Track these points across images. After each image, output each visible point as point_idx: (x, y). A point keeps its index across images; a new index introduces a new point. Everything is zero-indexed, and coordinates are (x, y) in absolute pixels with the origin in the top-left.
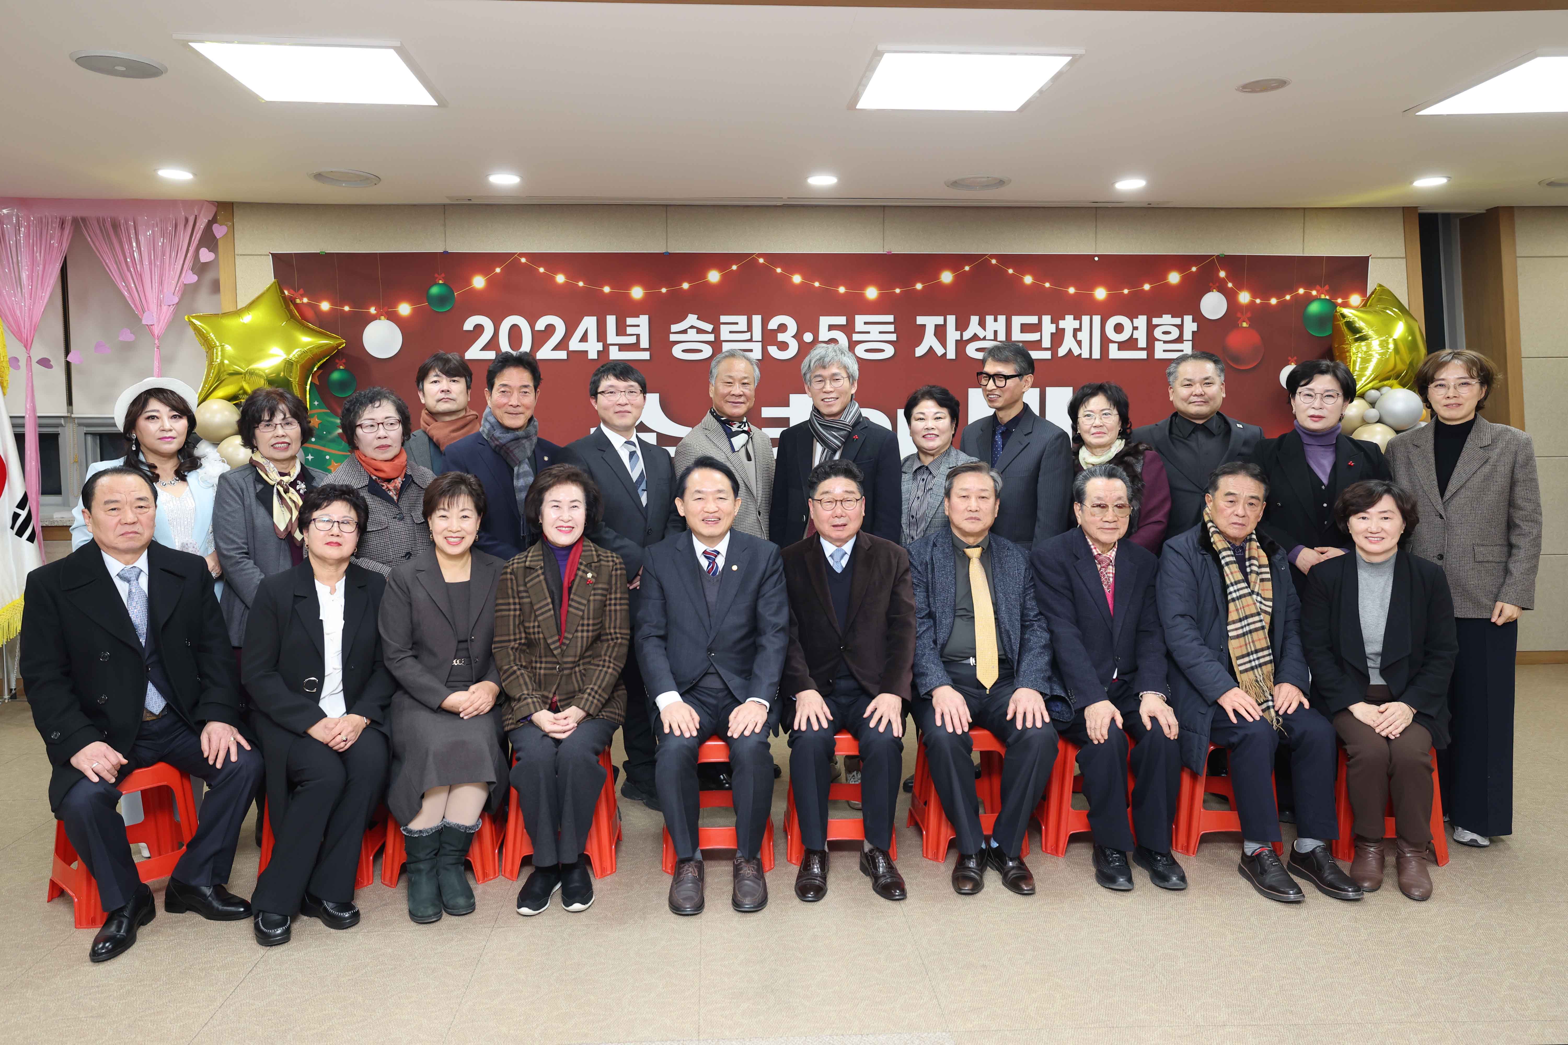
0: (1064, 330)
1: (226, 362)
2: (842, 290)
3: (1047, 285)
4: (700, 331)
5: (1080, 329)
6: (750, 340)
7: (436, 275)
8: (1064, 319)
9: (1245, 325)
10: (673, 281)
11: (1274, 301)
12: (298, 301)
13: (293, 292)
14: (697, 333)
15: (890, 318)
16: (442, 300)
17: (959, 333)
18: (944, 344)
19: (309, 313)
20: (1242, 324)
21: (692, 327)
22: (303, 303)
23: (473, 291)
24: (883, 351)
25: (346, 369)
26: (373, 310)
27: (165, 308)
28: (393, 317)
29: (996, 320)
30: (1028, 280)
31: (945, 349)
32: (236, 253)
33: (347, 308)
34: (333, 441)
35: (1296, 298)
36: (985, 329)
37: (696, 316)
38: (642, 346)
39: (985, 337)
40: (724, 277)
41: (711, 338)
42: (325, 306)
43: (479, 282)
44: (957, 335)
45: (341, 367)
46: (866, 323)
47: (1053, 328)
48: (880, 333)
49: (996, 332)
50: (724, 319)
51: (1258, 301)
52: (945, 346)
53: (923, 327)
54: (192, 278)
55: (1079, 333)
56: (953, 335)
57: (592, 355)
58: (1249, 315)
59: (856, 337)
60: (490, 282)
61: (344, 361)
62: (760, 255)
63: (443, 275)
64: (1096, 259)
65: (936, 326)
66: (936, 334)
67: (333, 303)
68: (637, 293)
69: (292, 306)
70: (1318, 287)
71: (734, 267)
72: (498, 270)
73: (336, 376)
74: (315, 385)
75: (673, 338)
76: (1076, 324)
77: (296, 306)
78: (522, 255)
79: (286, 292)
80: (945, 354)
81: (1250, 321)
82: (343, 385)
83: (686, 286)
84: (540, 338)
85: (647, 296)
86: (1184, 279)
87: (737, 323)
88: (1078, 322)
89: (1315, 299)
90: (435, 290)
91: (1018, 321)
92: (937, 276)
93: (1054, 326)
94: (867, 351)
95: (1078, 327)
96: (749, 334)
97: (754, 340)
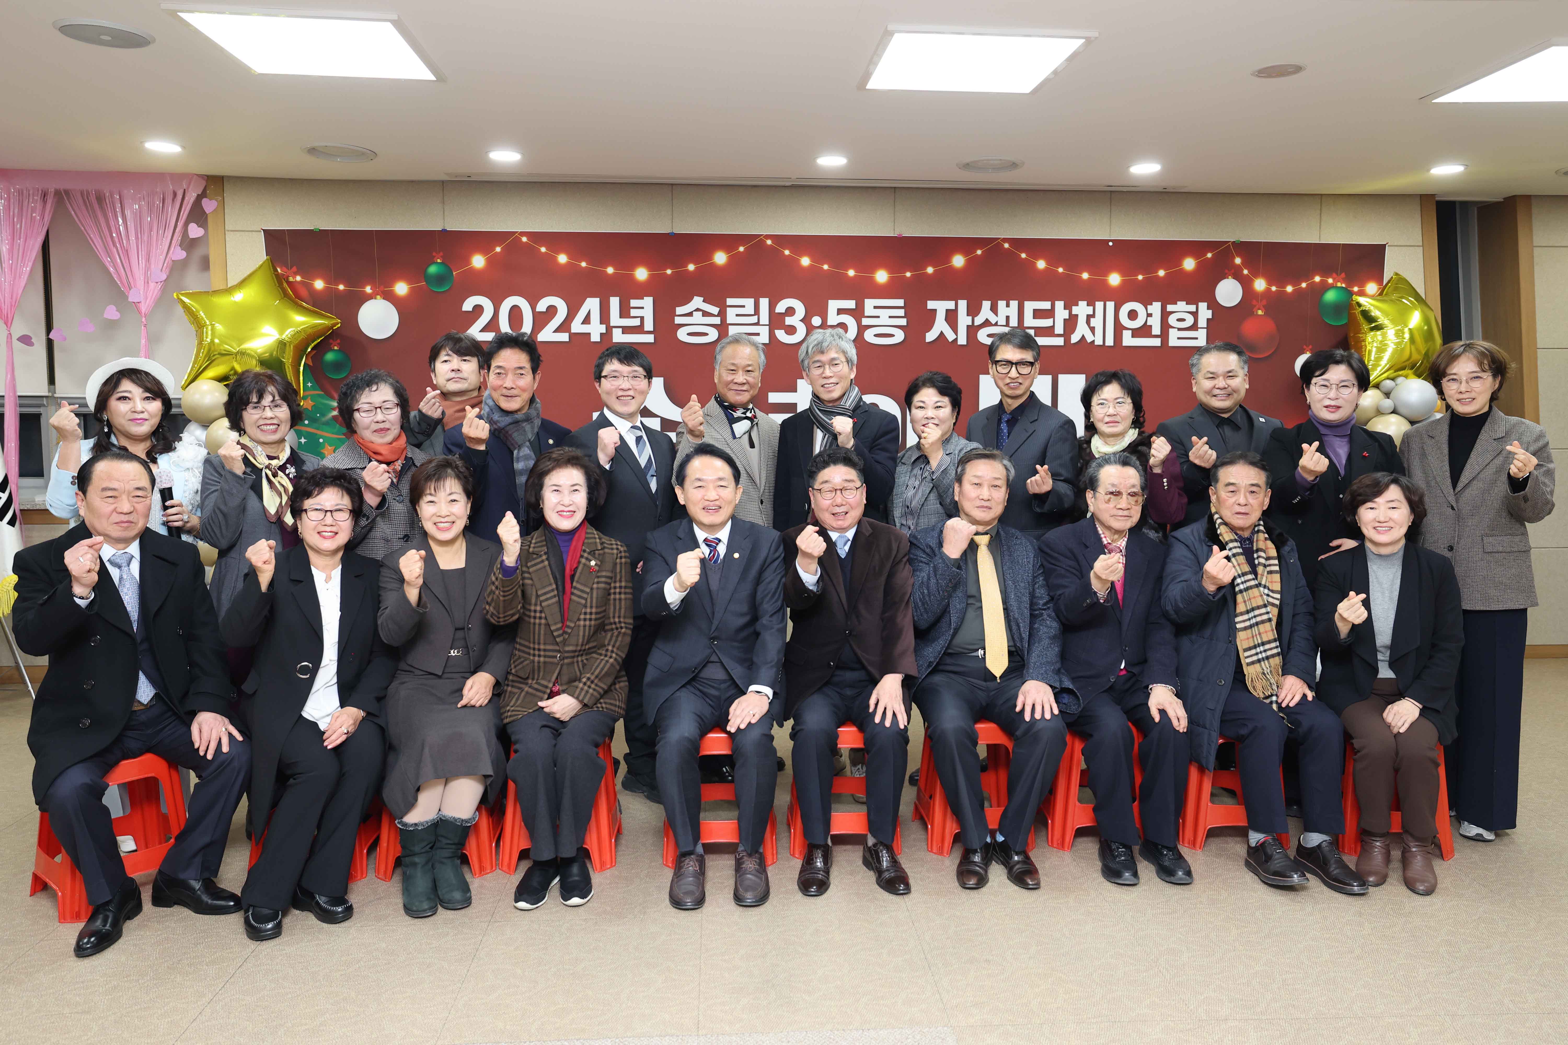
0: (1076, 316)
1: (217, 341)
2: (851, 273)
3: (1061, 270)
4: (706, 314)
5: (1093, 316)
6: (758, 324)
7: (434, 254)
8: (1077, 305)
9: (1260, 312)
10: (679, 263)
11: (1289, 289)
12: (291, 279)
13: (285, 269)
14: (703, 316)
15: (900, 302)
16: (440, 279)
17: (970, 318)
18: (955, 329)
19: (304, 292)
20: (1257, 312)
21: (698, 310)
22: (296, 281)
23: (473, 271)
24: (892, 336)
25: (340, 350)
26: (368, 289)
27: (152, 285)
28: (389, 296)
29: (1008, 305)
30: (1041, 264)
31: (956, 334)
32: (227, 228)
33: (341, 287)
34: (327, 423)
35: (1312, 286)
36: (996, 314)
37: (702, 299)
38: (646, 329)
39: (997, 322)
40: (730, 258)
41: (717, 321)
42: (319, 284)
43: (478, 261)
44: (968, 321)
45: (336, 348)
46: (875, 307)
47: (1065, 314)
48: (890, 317)
49: (1008, 318)
50: (730, 301)
51: (1274, 288)
52: (956, 332)
53: (934, 311)
54: (181, 254)
55: (1092, 320)
56: (964, 320)
57: (595, 338)
58: (1264, 302)
59: (865, 322)
60: (489, 261)
61: (338, 341)
62: (768, 237)
63: (441, 254)
64: (1111, 244)
65: (947, 311)
66: (947, 319)
67: (327, 281)
68: (641, 274)
69: (285, 285)
70: (1334, 275)
71: (741, 249)
72: (498, 249)
73: (330, 357)
74: (309, 365)
75: (678, 320)
76: (1090, 310)
77: (290, 284)
78: (523, 234)
79: (279, 270)
80: (956, 340)
81: (1266, 309)
82: (337, 366)
83: (691, 267)
84: (541, 320)
85: (651, 277)
86: (1199, 266)
88: (1091, 308)
89: (1332, 287)
90: (433, 269)
91: (1030, 306)
92: (948, 259)
93: (1067, 311)
94: (876, 335)
95: (1091, 313)
96: (757, 316)
97: (761, 323)
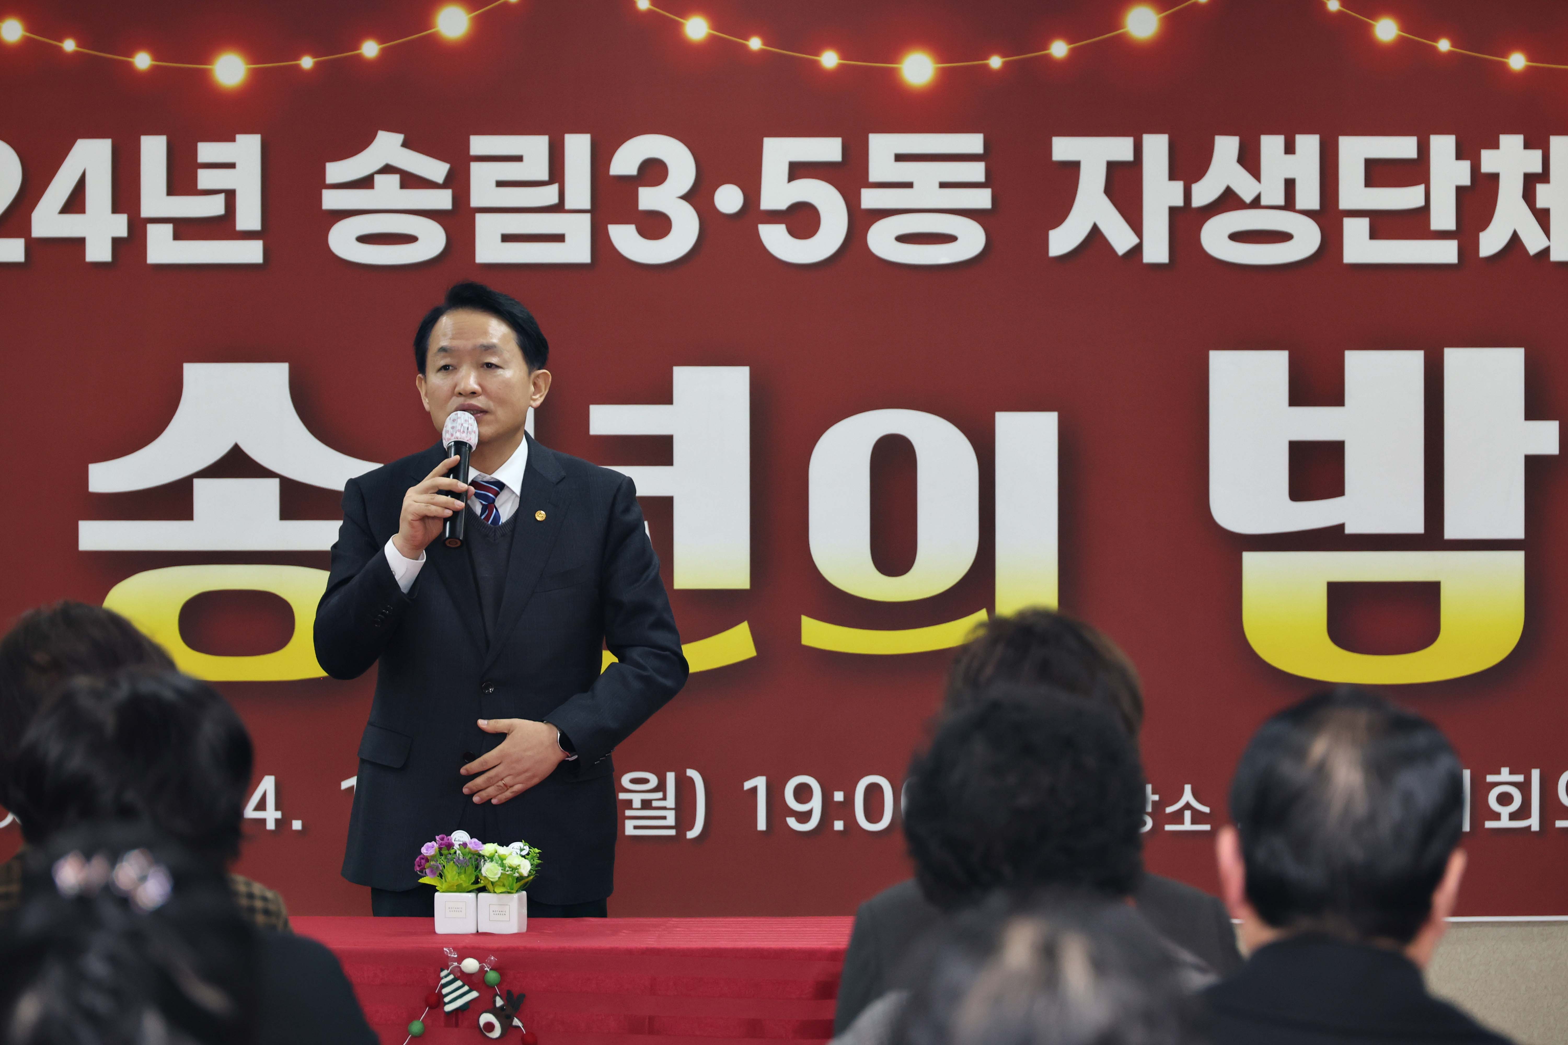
0: (1494, 178)
2: (830, 59)
3: (1444, 45)
4: (410, 181)
5: (1544, 176)
6: (559, 208)
8: (1495, 145)
10: (333, 36)
14: (404, 185)
15: (974, 143)
17: (1179, 186)
18: (1134, 217)
21: (388, 169)
24: (950, 239)
29: (1290, 149)
30: (1385, 29)
31: (1139, 232)
36: (1256, 174)
37: (400, 138)
38: (241, 226)
39: (1258, 199)
40: (480, 24)
41: (443, 200)
44: (1174, 193)
46: (900, 158)
47: (1462, 174)
48: (943, 185)
49: (1290, 185)
50: (479, 144)
52: (1137, 227)
53: (1073, 167)
55: (1540, 188)
56: (1160, 192)
57: (98, 252)
59: (870, 199)
65: (1112, 167)
66: (1110, 191)
68: (230, 69)
75: (331, 200)
76: (1533, 161)
80: (1137, 250)
83: (370, 49)
85: (258, 79)
87: (519, 159)
88: (1537, 154)
91: (1356, 151)
92: (1112, 18)
93: (1466, 165)
94: (903, 239)
95: (1538, 168)
96: (555, 188)
97: (568, 206)
